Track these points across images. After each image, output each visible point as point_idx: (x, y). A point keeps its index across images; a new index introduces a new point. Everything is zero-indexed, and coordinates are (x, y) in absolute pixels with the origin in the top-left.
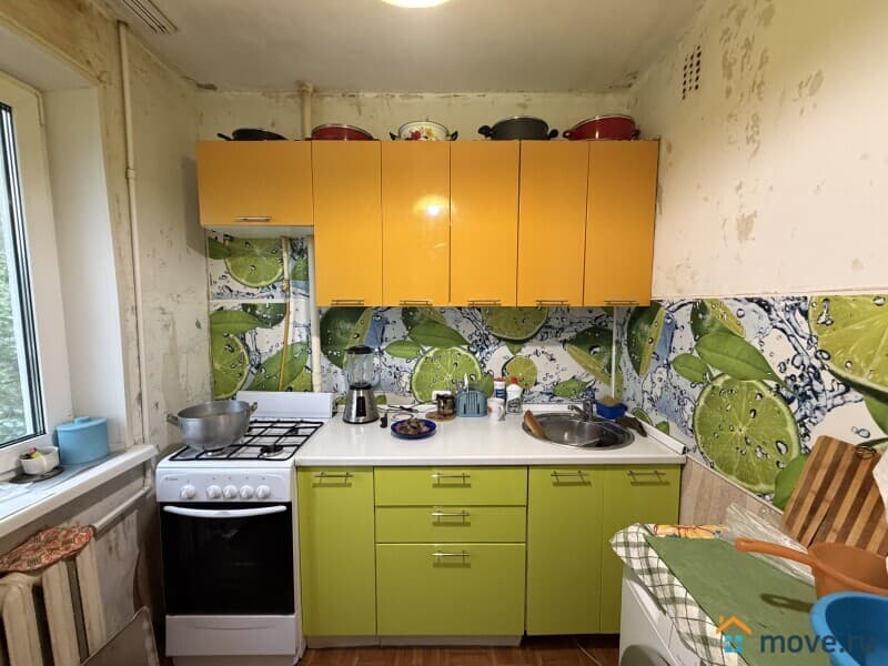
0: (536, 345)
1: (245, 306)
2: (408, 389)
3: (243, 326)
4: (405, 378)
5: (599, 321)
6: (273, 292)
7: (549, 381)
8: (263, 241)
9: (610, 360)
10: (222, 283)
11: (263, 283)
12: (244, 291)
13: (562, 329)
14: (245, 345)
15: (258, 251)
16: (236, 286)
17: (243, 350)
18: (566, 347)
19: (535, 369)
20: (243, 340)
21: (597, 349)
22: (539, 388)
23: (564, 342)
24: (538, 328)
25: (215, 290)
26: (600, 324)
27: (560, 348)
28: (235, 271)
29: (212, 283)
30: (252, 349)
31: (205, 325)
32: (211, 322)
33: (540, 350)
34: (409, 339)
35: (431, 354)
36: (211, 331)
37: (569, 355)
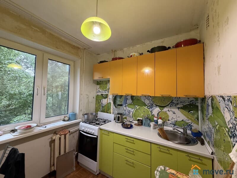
0: (168, 108)
1: (101, 94)
2: (132, 116)
3: (101, 98)
4: (131, 113)
5: (192, 102)
6: (106, 92)
7: (173, 120)
8: (105, 81)
9: (198, 116)
10: (98, 90)
11: (105, 90)
12: (101, 91)
13: (178, 104)
14: (101, 102)
15: (104, 83)
16: (100, 90)
17: (100, 103)
18: (180, 110)
19: (168, 115)
20: (101, 101)
21: (192, 112)
22: (170, 122)
23: (179, 108)
24: (169, 103)
25: (97, 91)
26: (193, 103)
27: (177, 110)
28: (100, 87)
29: (97, 90)
30: (102, 103)
31: (95, 98)
32: (96, 97)
33: (170, 110)
34: (132, 103)
35: (138, 108)
36: (96, 99)
37: (180, 113)
